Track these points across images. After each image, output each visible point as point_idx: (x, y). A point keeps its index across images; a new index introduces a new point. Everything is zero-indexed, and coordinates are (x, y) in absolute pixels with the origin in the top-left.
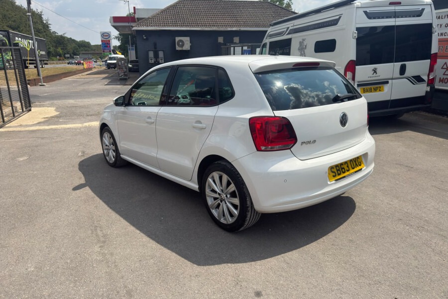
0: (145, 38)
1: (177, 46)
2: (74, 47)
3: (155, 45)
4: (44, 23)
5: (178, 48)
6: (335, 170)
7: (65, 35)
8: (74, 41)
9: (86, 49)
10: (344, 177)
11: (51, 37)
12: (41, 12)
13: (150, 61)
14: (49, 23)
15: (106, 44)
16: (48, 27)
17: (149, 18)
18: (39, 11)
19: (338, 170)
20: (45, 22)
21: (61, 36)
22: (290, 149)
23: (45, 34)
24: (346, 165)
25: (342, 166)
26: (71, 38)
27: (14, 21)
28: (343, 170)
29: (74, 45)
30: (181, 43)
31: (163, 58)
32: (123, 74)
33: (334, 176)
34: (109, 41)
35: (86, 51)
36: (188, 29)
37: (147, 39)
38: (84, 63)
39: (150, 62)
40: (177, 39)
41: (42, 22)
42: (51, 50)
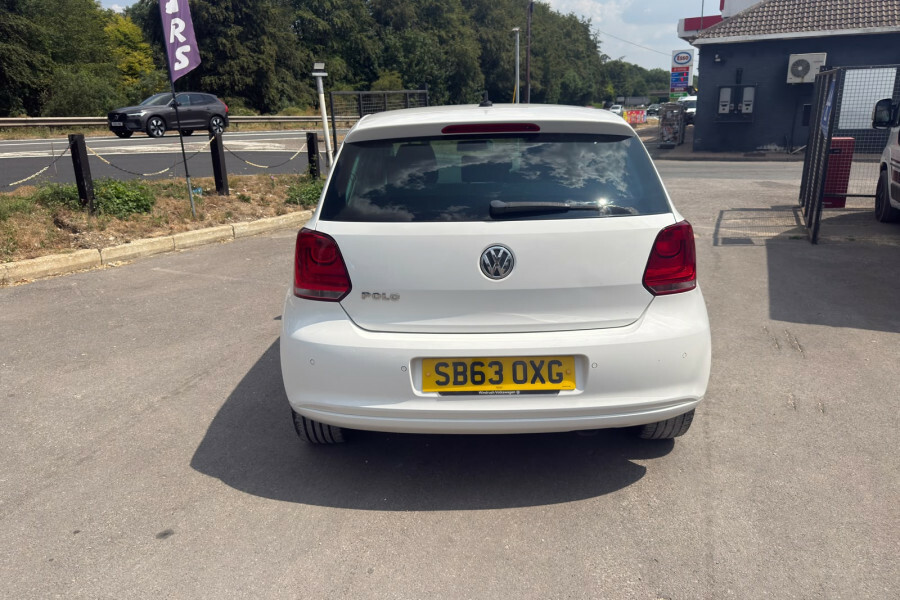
0: (718, 60)
1: (790, 75)
2: (638, 82)
3: (739, 74)
4: (589, 39)
5: (791, 79)
6: (450, 371)
7: (623, 61)
8: (641, 70)
9: (660, 85)
10: (476, 393)
11: (596, 66)
12: (589, 20)
13: (721, 108)
14: (599, 39)
15: (681, 73)
16: (595, 47)
17: (738, 16)
18: (586, 19)
19: (456, 374)
20: (592, 38)
21: (615, 63)
22: (339, 301)
23: (587, 60)
24: (496, 368)
25: (477, 368)
26: (636, 66)
27: (540, 41)
28: (478, 378)
29: (638, 78)
30: (800, 68)
31: (752, 103)
32: (670, 136)
33: (439, 383)
34: (688, 68)
35: (659, 89)
36: (828, 33)
37: (722, 63)
38: (625, 113)
39: (721, 111)
40: (794, 58)
41: (588, 39)
42: (592, 90)
